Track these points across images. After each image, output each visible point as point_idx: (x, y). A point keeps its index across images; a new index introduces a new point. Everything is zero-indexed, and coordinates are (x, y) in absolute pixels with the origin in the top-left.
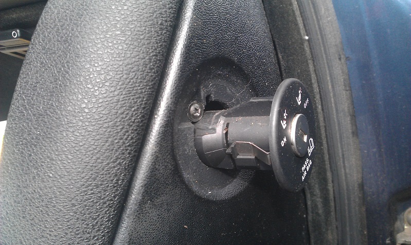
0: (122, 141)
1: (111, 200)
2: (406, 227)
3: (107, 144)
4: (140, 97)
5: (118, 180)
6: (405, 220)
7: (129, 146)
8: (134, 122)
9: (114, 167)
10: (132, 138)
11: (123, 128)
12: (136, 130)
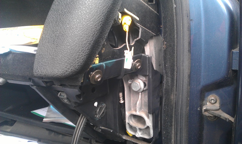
0: (98, 19)
1: (91, 41)
2: (208, 104)
3: (93, 18)
4: (108, 4)
5: (94, 34)
6: (208, 100)
7: (101, 21)
8: (104, 13)
9: (94, 28)
10: (102, 19)
11: (100, 14)
12: (104, 16)
